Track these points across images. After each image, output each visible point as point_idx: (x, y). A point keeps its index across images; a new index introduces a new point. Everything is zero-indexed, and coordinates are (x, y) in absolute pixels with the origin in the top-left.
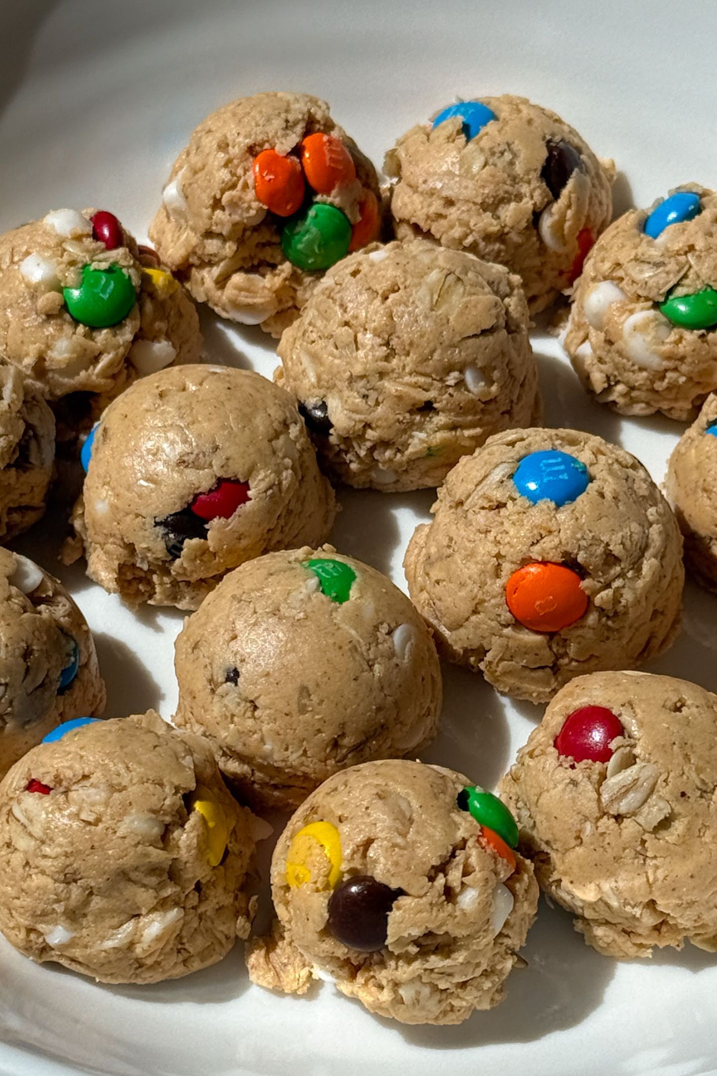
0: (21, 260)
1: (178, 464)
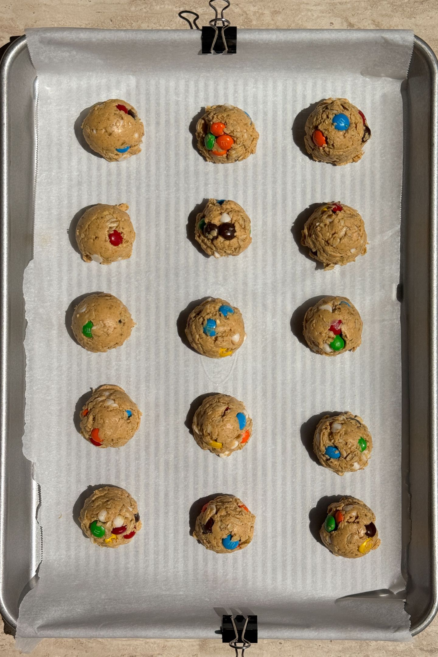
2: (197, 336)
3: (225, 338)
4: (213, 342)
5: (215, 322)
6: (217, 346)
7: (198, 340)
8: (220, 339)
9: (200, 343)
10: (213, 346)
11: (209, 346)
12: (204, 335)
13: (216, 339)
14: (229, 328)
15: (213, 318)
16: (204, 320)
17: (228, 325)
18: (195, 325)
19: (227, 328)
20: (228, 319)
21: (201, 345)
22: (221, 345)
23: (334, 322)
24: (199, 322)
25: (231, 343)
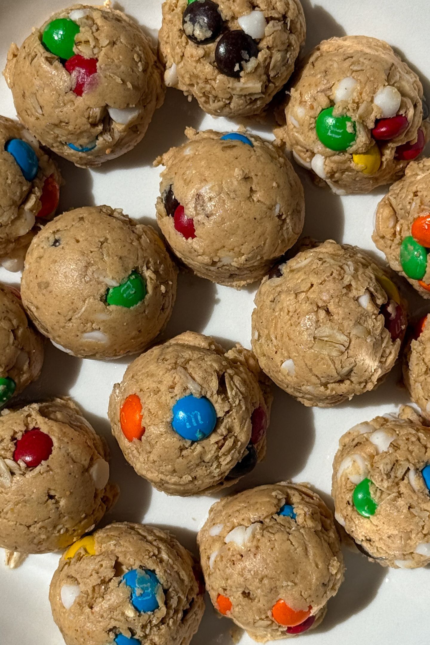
0: (353, 77)
1: (197, 194)
2: (165, 556)
3: (95, 580)
4: (121, 560)
5: (136, 609)
6: (105, 554)
7: (159, 549)
8: (110, 573)
9: (151, 543)
10: (118, 549)
11: (126, 544)
12: (151, 565)
13: (117, 568)
14: (96, 609)
15: (145, 617)
16: (166, 603)
17: (102, 616)
18: (182, 581)
19: (101, 606)
20: (110, 630)
21: (147, 541)
22: (98, 559)
23: (92, 85)
24: (177, 593)
25: (78, 577)
